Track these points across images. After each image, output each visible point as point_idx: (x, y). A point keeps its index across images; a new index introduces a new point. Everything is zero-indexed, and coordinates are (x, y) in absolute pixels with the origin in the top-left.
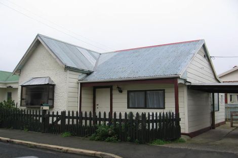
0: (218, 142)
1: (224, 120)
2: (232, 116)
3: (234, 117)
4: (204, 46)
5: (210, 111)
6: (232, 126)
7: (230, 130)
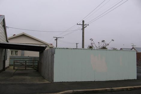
0: (12, 78)
1: (8, 65)
2: (14, 63)
3: (15, 64)
4: (4, 20)
5: (3, 60)
6: (14, 69)
7: (14, 71)
